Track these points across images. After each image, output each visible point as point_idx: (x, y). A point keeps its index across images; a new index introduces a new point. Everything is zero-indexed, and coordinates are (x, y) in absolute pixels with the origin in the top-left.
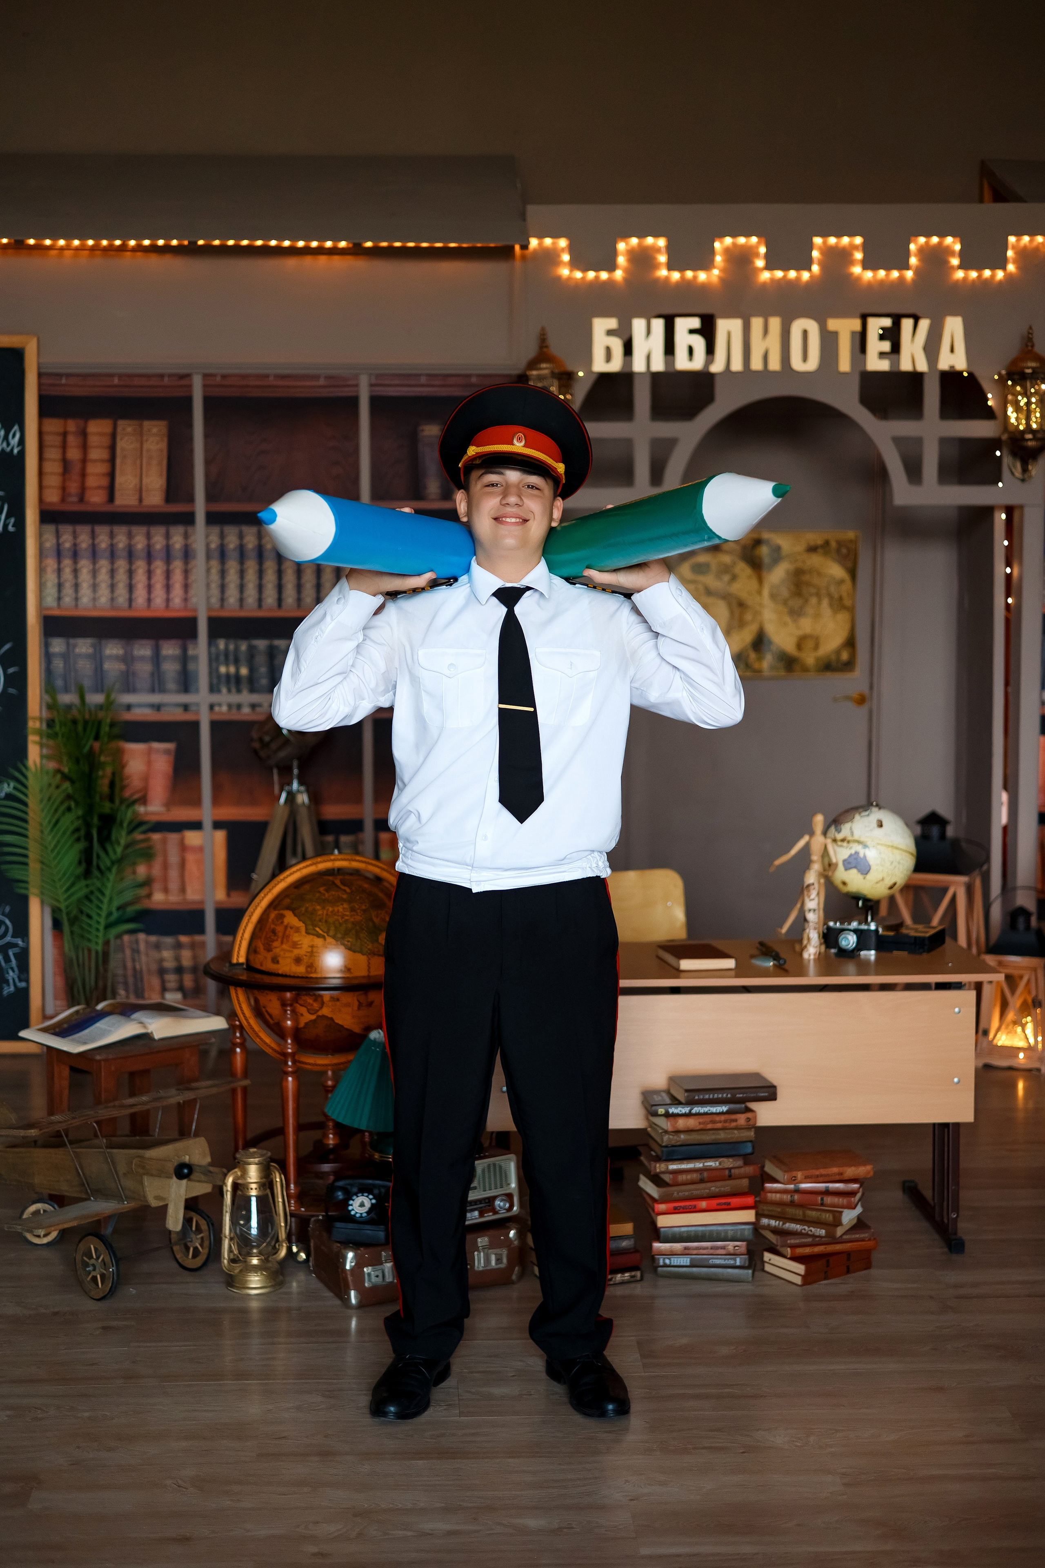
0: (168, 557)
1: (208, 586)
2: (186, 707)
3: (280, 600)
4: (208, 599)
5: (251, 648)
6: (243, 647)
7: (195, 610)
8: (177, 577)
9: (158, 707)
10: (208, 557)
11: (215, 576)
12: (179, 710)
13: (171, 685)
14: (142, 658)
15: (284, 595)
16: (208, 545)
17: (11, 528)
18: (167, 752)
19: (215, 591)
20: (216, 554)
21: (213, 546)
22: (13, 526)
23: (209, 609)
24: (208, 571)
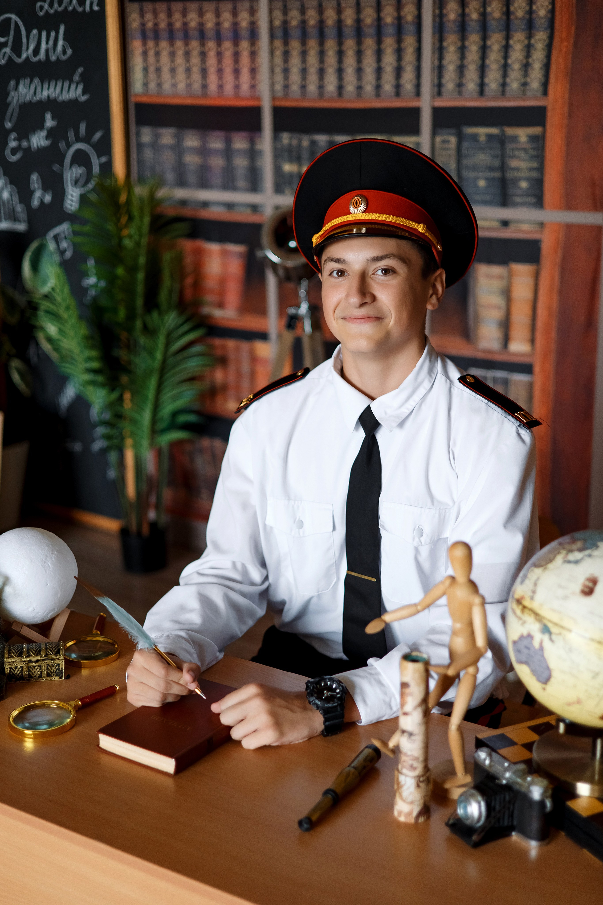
0: (236, 39)
1: (272, 71)
2: (255, 208)
3: (340, 88)
4: (272, 85)
5: (313, 143)
6: (305, 143)
7: (259, 99)
8: (245, 61)
9: (230, 206)
10: (272, 37)
11: (279, 60)
12: (248, 211)
13: (241, 183)
14: (216, 152)
15: (345, 82)
16: (271, 22)
17: (96, 8)
18: (240, 255)
19: (279, 77)
20: (279, 33)
21: (277, 23)
22: (98, 5)
23: (274, 98)
24: (272, 52)
